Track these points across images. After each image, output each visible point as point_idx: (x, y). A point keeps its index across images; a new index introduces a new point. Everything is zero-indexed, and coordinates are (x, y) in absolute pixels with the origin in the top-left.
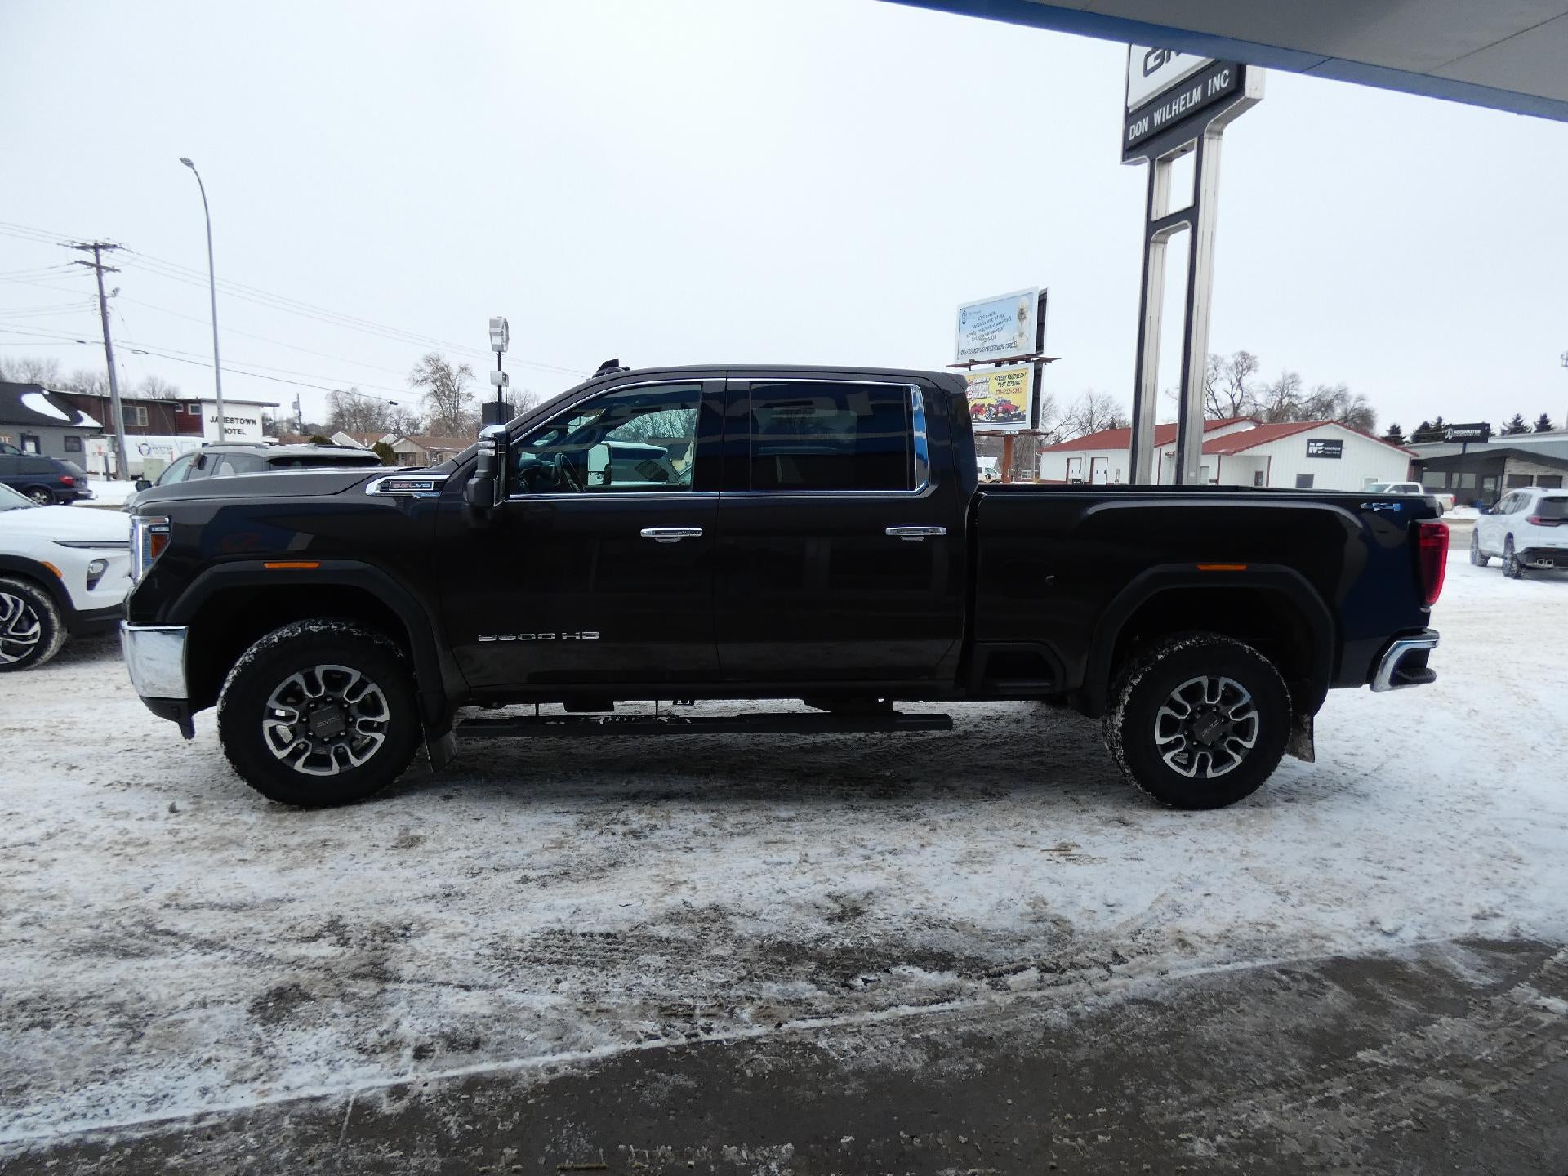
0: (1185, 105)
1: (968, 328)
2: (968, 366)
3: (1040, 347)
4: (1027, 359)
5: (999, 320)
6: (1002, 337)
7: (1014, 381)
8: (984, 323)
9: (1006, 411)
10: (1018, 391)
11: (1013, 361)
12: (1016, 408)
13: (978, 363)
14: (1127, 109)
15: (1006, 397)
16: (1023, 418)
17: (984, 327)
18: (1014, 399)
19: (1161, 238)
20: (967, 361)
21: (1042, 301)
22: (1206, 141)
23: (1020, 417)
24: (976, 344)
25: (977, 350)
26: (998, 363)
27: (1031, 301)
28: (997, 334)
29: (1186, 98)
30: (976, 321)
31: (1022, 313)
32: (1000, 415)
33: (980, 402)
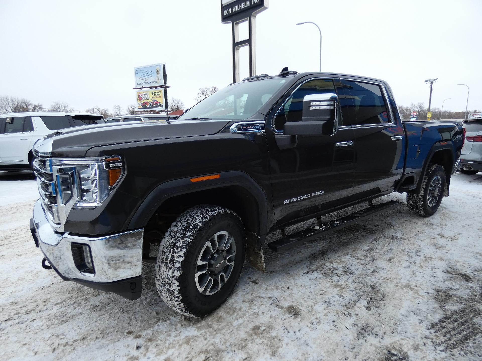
0: (244, 6)
1: (139, 75)
2: (141, 89)
3: (165, 83)
4: (161, 87)
5: (150, 73)
6: (152, 79)
7: (158, 94)
8: (145, 74)
9: (156, 104)
10: (159, 97)
11: (156, 87)
12: (160, 103)
13: (145, 87)
14: (222, 5)
15: (156, 99)
16: (162, 106)
17: (144, 75)
18: (159, 100)
19: (238, 48)
20: (140, 87)
21: (164, 68)
22: (252, 19)
23: (161, 106)
24: (142, 81)
25: (143, 84)
26: (151, 88)
27: (160, 67)
28: (150, 78)
29: (244, 4)
30: (142, 74)
31: (158, 71)
32: (154, 105)
33: (147, 101)
